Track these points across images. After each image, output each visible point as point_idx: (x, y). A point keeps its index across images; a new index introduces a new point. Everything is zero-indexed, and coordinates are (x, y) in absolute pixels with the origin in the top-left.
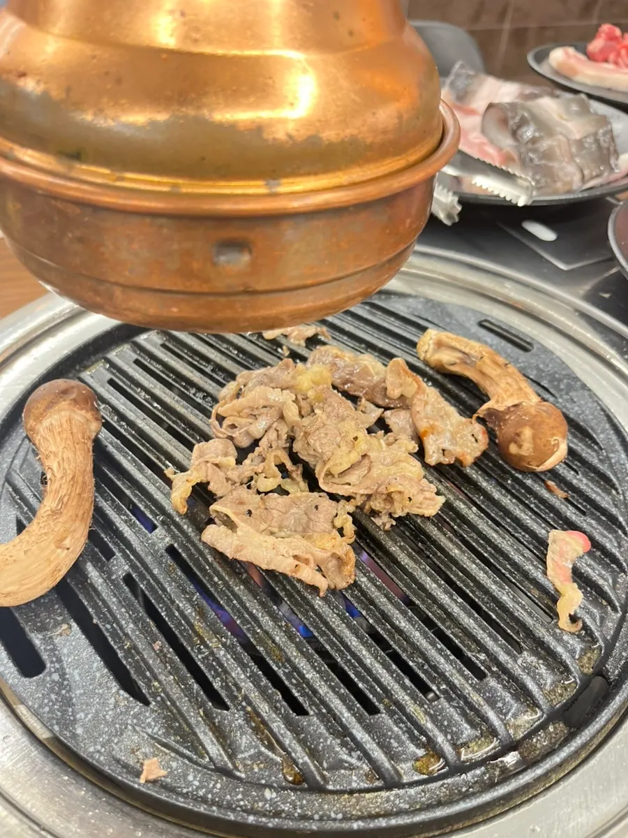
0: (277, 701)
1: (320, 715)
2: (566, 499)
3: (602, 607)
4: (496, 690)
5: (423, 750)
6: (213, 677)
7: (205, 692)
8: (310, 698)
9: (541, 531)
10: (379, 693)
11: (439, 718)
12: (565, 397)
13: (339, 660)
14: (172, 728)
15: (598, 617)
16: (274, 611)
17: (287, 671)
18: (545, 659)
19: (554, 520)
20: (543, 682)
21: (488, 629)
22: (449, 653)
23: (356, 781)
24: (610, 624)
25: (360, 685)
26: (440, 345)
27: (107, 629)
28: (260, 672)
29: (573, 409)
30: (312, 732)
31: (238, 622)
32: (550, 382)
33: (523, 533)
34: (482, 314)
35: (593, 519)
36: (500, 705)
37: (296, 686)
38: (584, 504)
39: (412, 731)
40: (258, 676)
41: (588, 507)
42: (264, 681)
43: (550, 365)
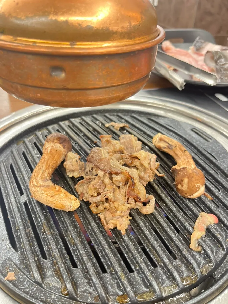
0: (67, 260)
1: (82, 269)
2: (212, 200)
3: (218, 247)
4: (160, 273)
5: (121, 292)
6: (45, 246)
7: (40, 251)
8: (80, 261)
9: (196, 211)
10: (109, 265)
11: (132, 280)
12: (221, 160)
13: (96, 248)
14: (23, 262)
15: (215, 251)
16: (76, 224)
17: (74, 249)
18: (185, 264)
19: (204, 208)
20: (182, 274)
21: (163, 247)
22: (143, 254)
23: (90, 299)
24: (220, 255)
25: (102, 260)
26: (161, 140)
27: (12, 221)
28: (64, 247)
29: (224, 165)
30: (77, 275)
31: (61, 226)
32: (216, 154)
33: (189, 211)
34: (193, 126)
35: (222, 210)
36: (160, 280)
37: (76, 255)
38: (220, 203)
39: (119, 284)
40: (63, 248)
41: (222, 205)
42: (64, 251)
43: (218, 148)
